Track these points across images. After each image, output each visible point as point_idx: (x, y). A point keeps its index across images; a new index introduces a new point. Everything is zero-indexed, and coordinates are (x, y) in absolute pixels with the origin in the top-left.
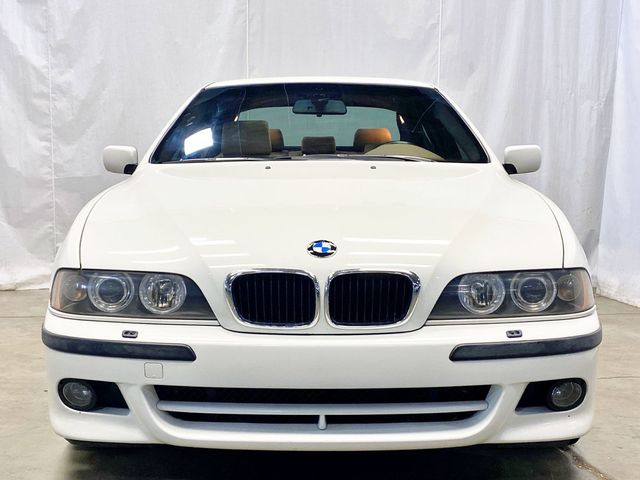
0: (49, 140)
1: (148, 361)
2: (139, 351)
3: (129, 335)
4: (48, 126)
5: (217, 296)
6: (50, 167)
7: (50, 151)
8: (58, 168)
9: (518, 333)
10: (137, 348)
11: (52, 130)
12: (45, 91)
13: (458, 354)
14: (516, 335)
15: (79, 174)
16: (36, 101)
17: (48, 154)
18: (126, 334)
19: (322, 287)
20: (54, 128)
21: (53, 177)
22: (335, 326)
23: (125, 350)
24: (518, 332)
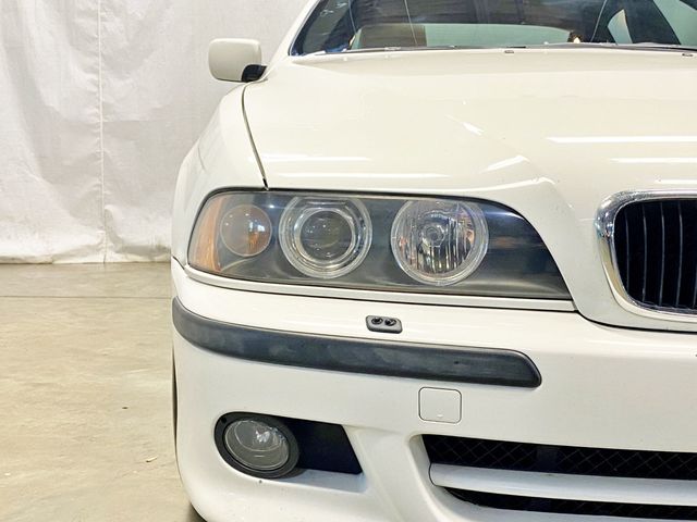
0: (96, 72)
3: (383, 326)
4: (97, 55)
6: (98, 107)
7: (98, 86)
8: (106, 107)
10: (404, 356)
11: (100, 59)
12: (93, 8)
15: (134, 117)
16: (80, 21)
17: (95, 90)
18: (375, 323)
20: (102, 55)
21: (102, 120)
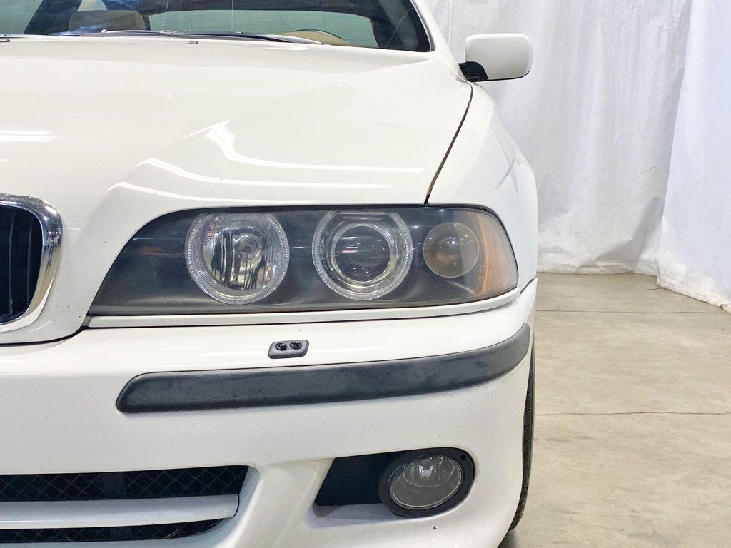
9: (299, 348)
13: (136, 398)
14: (290, 351)
24: (297, 345)
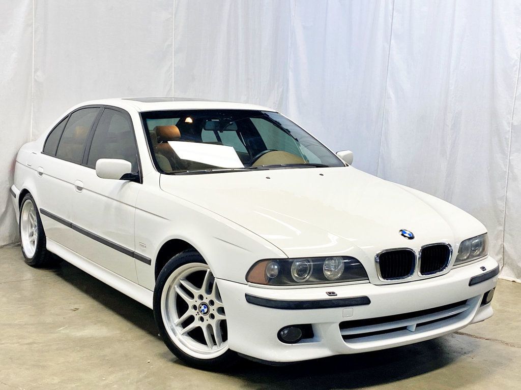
1: (345, 308)
2: (342, 303)
5: (371, 267)
9: (484, 268)
19: (418, 255)
22: (422, 276)
23: (334, 303)
